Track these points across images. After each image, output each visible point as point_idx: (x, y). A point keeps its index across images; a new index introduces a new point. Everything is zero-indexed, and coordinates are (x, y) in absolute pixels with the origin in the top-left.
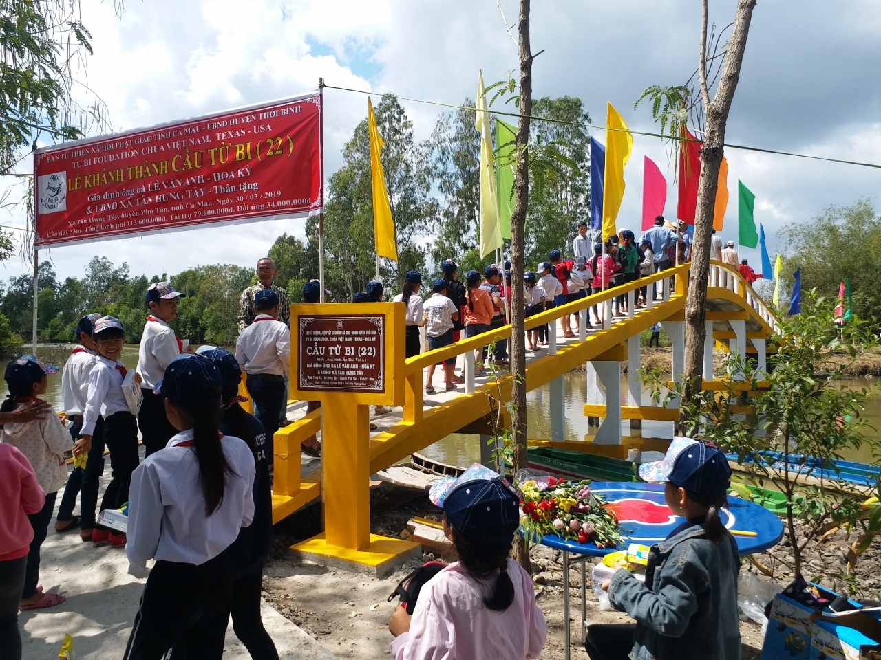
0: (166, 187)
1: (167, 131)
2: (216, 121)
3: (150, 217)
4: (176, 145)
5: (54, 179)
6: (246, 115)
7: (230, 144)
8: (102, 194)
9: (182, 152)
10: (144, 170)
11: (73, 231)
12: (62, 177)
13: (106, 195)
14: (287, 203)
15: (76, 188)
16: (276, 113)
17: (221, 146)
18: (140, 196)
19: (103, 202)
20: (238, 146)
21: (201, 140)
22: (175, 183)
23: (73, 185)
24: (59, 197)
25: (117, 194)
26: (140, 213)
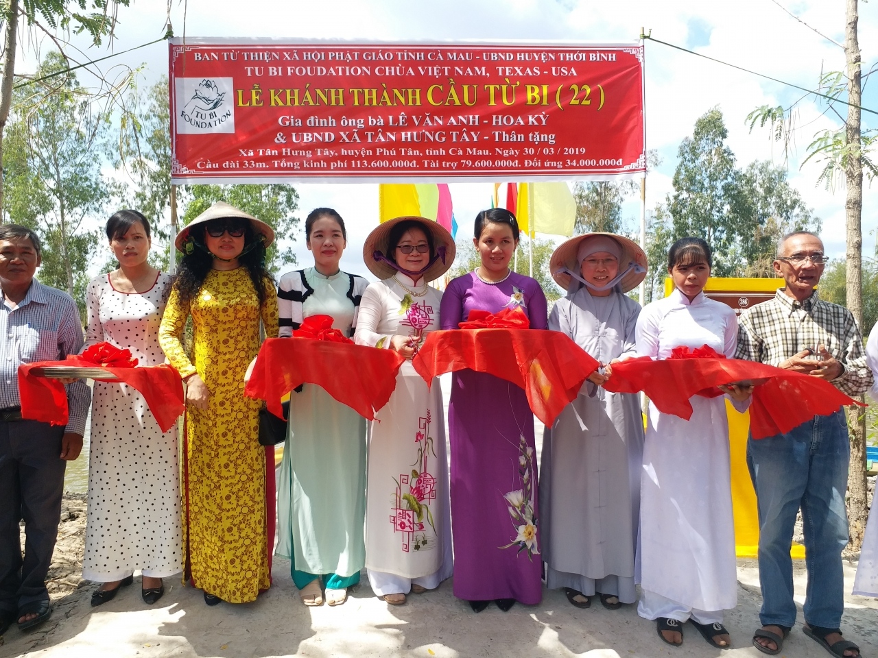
0: (417, 123)
1: (420, 51)
2: (497, 51)
3: (390, 159)
4: (435, 71)
5: (208, 85)
6: (541, 51)
7: (518, 83)
8: (304, 119)
9: (443, 80)
10: (379, 96)
11: (250, 164)
12: (225, 84)
13: (312, 121)
14: (593, 162)
15: (254, 104)
16: (583, 57)
17: (505, 83)
18: (375, 129)
19: (305, 129)
20: (529, 87)
21: (473, 71)
22: (432, 120)
23: (247, 98)
24: (219, 112)
25: (332, 122)
26: (374, 152)
